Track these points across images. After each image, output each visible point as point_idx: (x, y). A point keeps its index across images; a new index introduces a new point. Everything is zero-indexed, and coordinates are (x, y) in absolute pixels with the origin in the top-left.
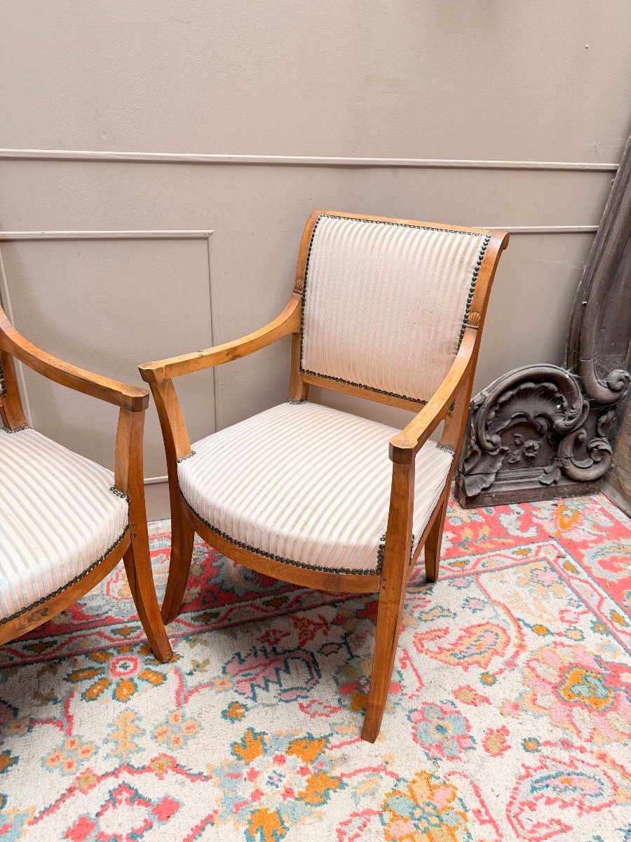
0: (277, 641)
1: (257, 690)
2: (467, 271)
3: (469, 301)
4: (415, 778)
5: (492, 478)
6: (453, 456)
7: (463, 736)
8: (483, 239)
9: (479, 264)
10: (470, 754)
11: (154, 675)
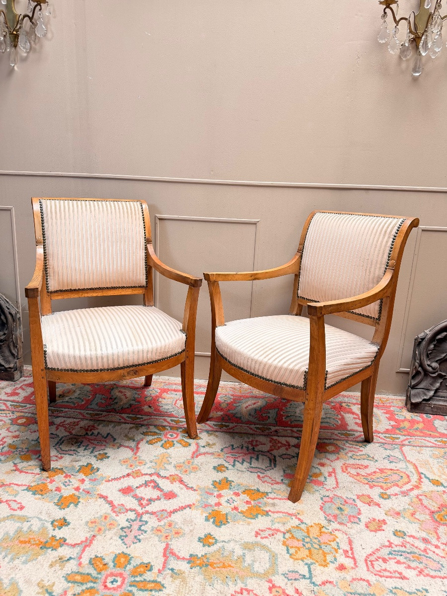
0: (257, 445)
1: (237, 463)
2: (389, 237)
3: (389, 254)
4: (313, 525)
5: (432, 393)
6: (379, 349)
7: (353, 516)
8: (401, 220)
9: (397, 233)
10: (354, 525)
11: (185, 442)
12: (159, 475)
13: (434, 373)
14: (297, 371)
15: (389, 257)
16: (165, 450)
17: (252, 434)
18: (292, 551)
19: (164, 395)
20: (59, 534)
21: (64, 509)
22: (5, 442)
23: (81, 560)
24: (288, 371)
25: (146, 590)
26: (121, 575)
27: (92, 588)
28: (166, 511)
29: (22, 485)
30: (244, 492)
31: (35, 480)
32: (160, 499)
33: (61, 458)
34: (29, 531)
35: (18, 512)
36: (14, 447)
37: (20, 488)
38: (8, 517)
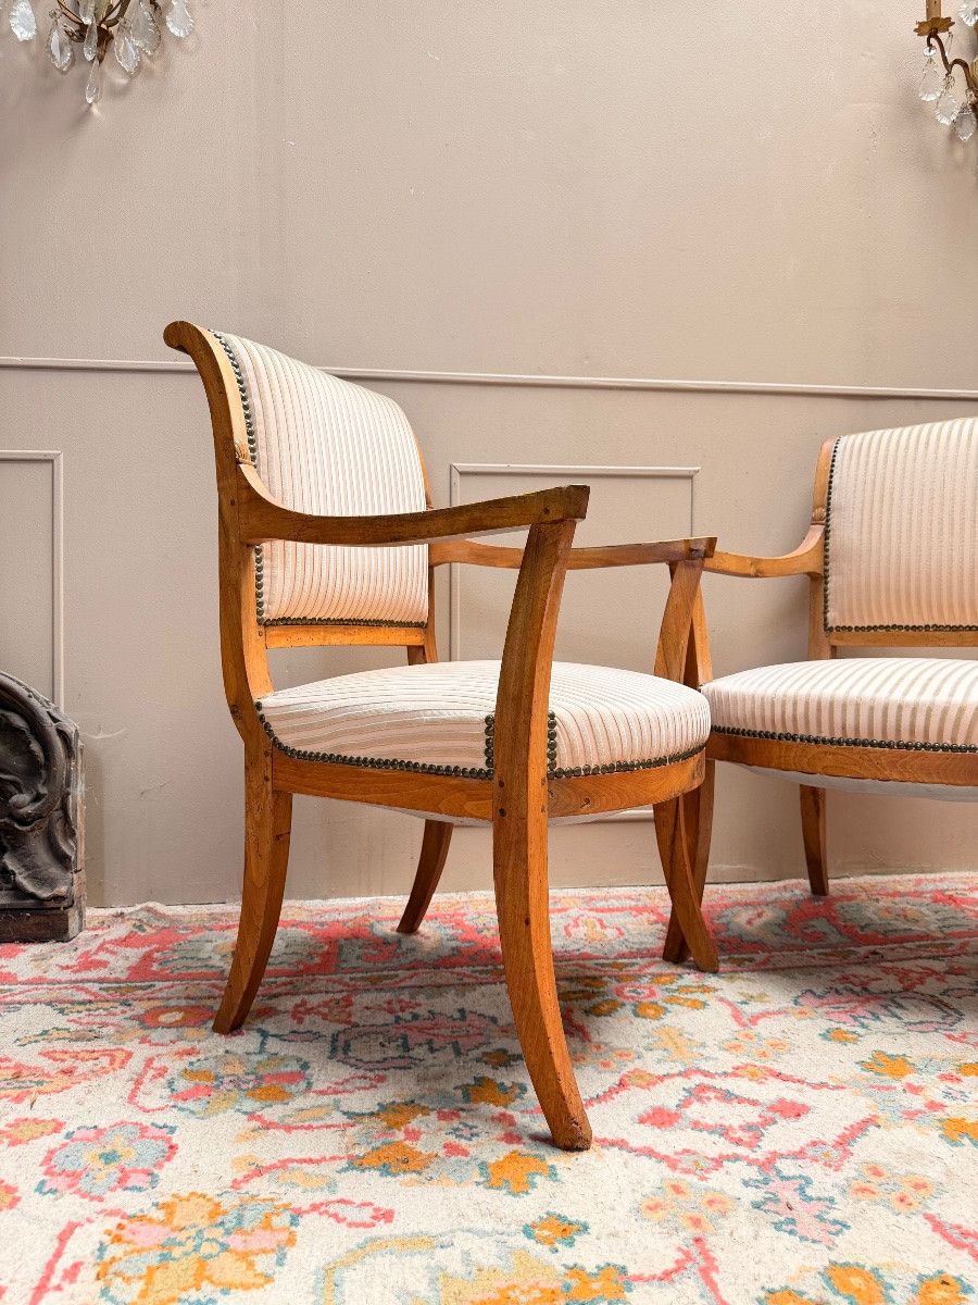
0: (865, 983)
1: (865, 1021)
11: (687, 1000)
16: (656, 1023)
17: (824, 967)
21: (527, 1192)
22: (165, 1070)
28: (823, 1143)
29: (324, 1159)
30: (962, 1070)
31: (359, 1140)
32: (773, 1121)
33: (382, 1079)
34: (474, 1270)
35: (382, 1229)
36: (206, 1075)
37: (325, 1169)
38: (361, 1247)
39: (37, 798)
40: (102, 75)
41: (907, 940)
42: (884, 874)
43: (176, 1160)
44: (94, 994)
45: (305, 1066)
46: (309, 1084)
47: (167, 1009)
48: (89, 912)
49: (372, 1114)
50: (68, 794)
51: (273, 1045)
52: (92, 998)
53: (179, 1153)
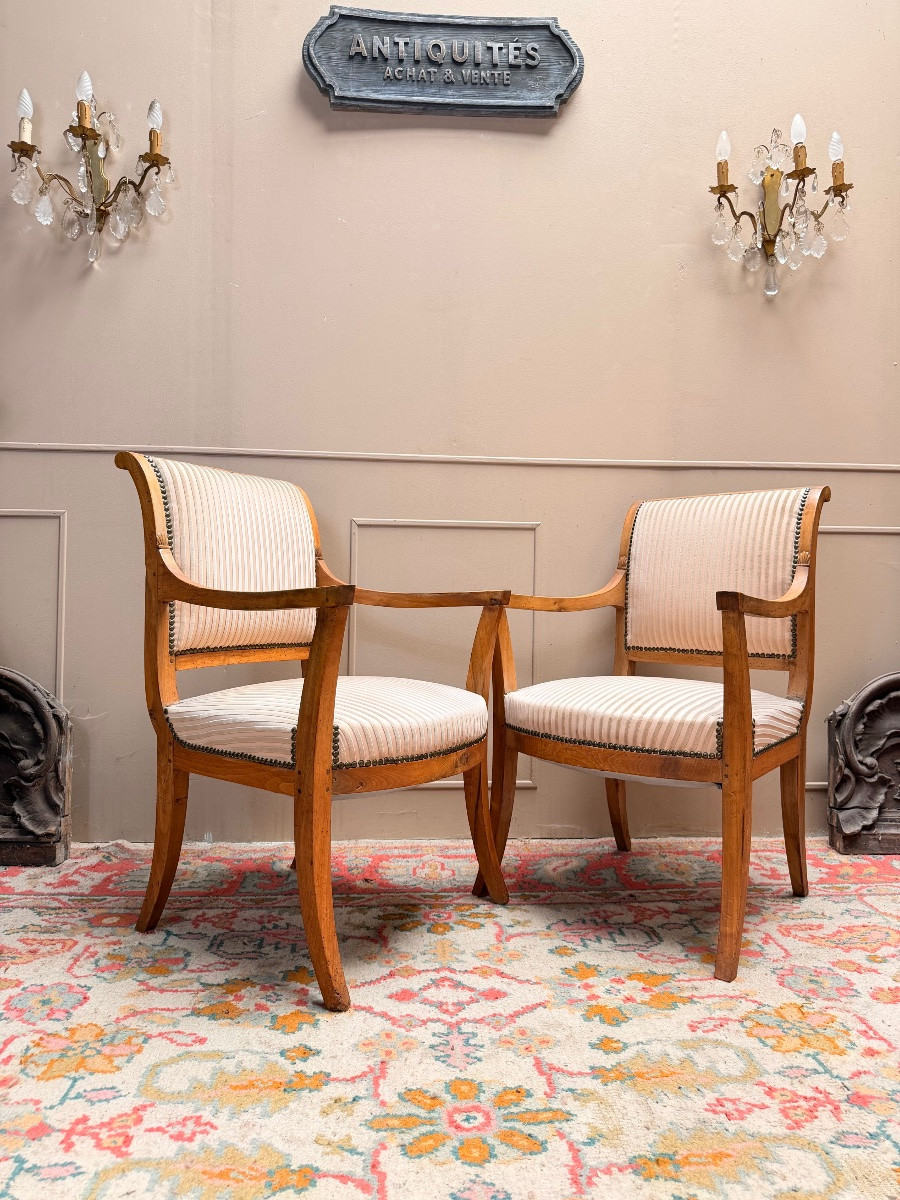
0: (609, 917)
1: (588, 942)
2: (791, 516)
3: (796, 543)
4: (783, 1006)
5: (874, 814)
6: (803, 706)
7: (844, 989)
8: (803, 490)
9: (802, 510)
10: (854, 999)
11: (470, 923)
12: (453, 971)
13: (872, 776)
14: (703, 725)
15: (796, 548)
16: (439, 937)
17: (591, 904)
18: (771, 1042)
19: (384, 863)
20: (311, 1066)
21: (294, 1033)
22: (96, 953)
23: (381, 1098)
24: (685, 728)
25: (540, 1123)
26: (477, 1109)
27: (431, 1133)
28: (501, 1015)
29: (177, 1009)
30: (630, 977)
31: (202, 1000)
32: (477, 1001)
33: (235, 965)
34: (240, 1070)
35: (197, 1048)
36: (121, 957)
37: (175, 1015)
38: (179, 1056)
39: (38, 763)
40: (101, 241)
41: (663, 887)
42: (685, 836)
43: (86, 1006)
44: (64, 904)
45: (188, 954)
46: (186, 965)
47: (110, 915)
48: (74, 846)
49: (219, 985)
50: (59, 760)
51: (172, 941)
52: (61, 905)
53: (89, 1002)
